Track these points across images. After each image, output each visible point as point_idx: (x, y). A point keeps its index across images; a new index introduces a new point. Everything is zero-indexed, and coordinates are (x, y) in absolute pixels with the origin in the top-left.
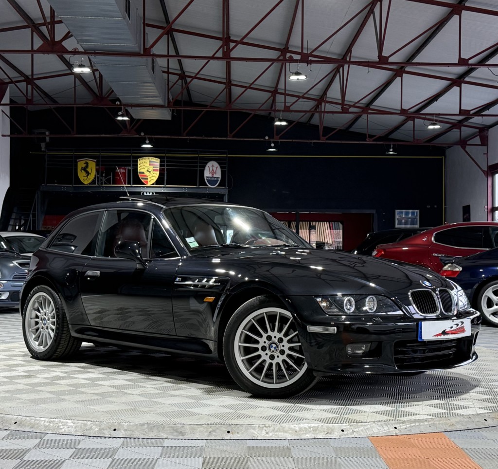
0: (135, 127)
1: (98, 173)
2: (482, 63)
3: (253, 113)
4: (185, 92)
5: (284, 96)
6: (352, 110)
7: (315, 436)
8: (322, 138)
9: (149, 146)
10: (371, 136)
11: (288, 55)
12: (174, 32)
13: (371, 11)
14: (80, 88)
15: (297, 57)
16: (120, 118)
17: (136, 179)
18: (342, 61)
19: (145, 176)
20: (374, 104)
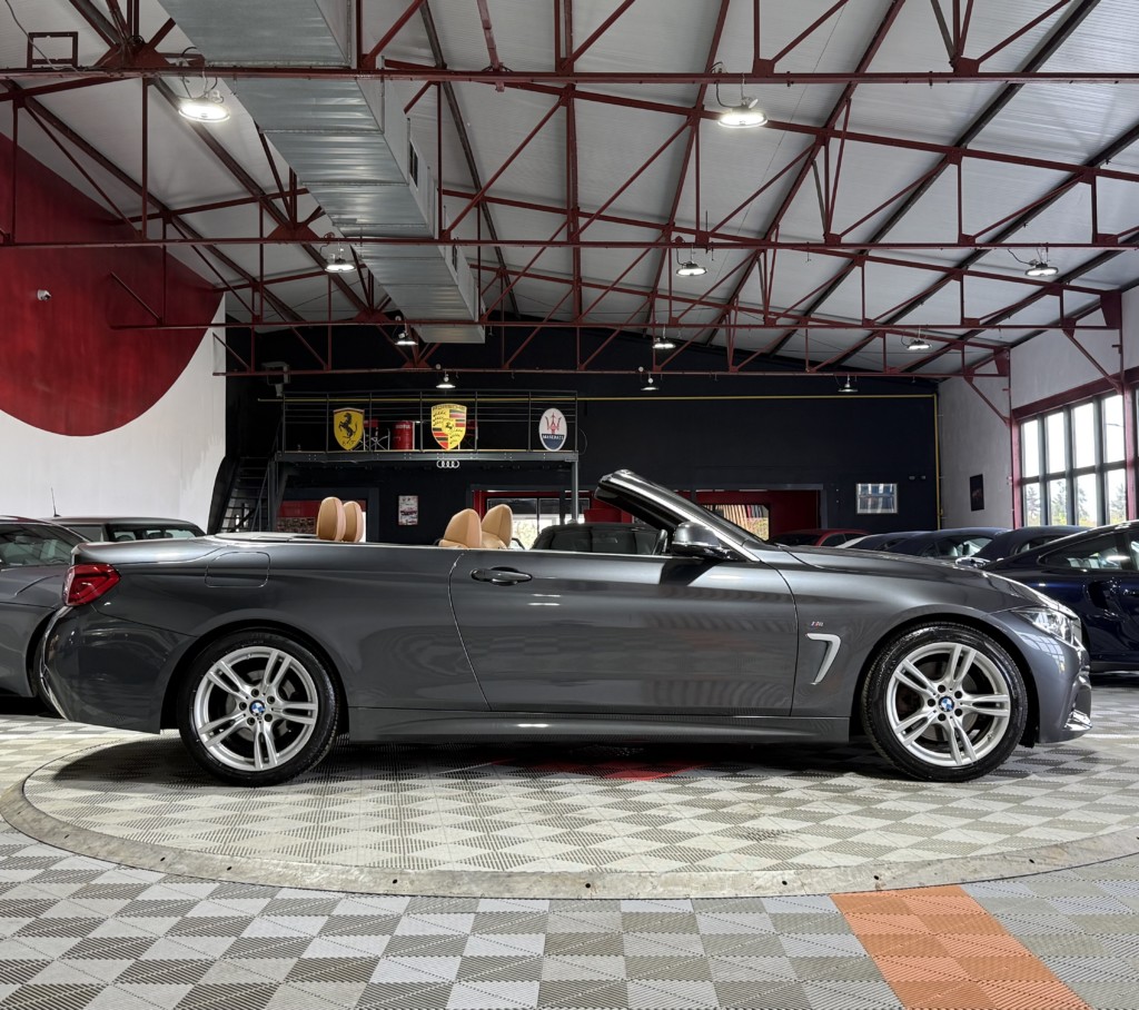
0: (427, 356)
1: (367, 432)
2: (996, 241)
3: (618, 329)
4: (507, 297)
5: (667, 301)
6: (781, 321)
7: (737, 892)
8: (731, 367)
9: (450, 386)
10: (813, 364)
11: (674, 235)
12: (488, 204)
13: (810, 162)
14: (337, 294)
15: (690, 238)
16: (401, 343)
17: (428, 439)
18: (762, 243)
19: (443, 434)
20: (817, 311)
